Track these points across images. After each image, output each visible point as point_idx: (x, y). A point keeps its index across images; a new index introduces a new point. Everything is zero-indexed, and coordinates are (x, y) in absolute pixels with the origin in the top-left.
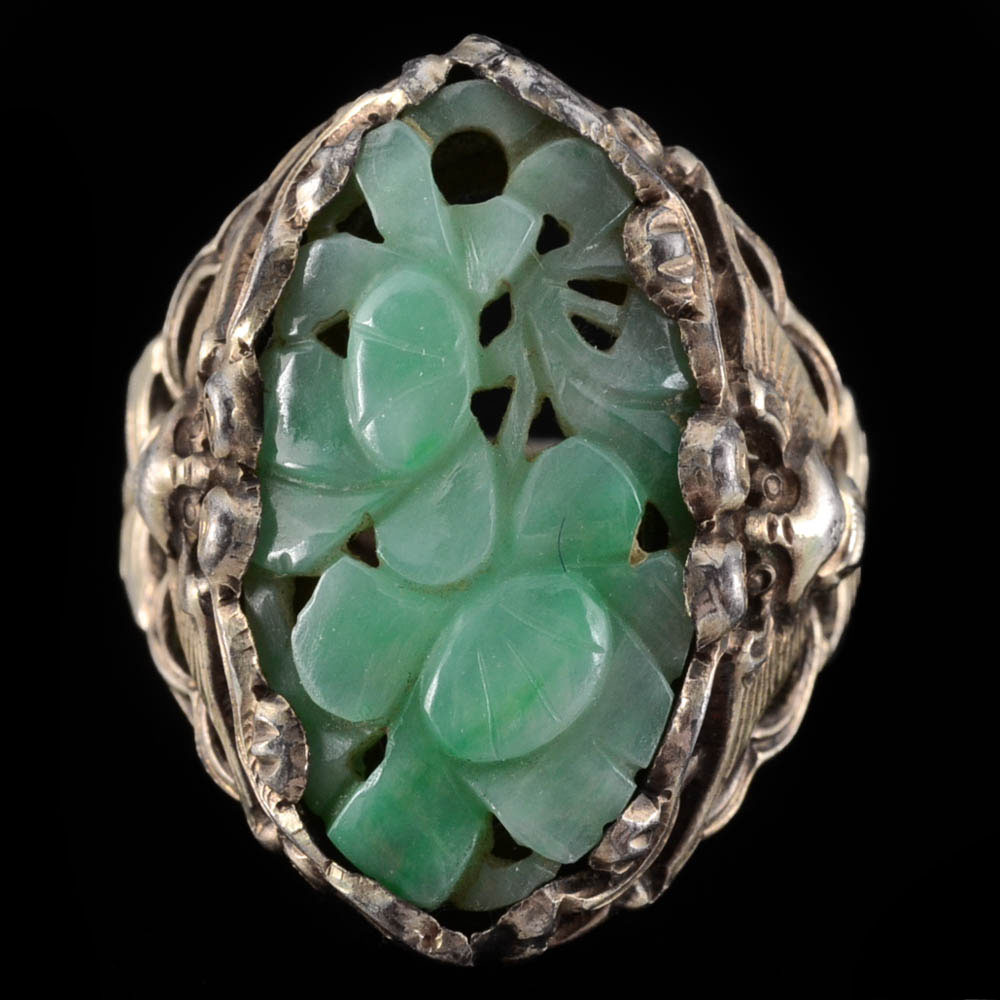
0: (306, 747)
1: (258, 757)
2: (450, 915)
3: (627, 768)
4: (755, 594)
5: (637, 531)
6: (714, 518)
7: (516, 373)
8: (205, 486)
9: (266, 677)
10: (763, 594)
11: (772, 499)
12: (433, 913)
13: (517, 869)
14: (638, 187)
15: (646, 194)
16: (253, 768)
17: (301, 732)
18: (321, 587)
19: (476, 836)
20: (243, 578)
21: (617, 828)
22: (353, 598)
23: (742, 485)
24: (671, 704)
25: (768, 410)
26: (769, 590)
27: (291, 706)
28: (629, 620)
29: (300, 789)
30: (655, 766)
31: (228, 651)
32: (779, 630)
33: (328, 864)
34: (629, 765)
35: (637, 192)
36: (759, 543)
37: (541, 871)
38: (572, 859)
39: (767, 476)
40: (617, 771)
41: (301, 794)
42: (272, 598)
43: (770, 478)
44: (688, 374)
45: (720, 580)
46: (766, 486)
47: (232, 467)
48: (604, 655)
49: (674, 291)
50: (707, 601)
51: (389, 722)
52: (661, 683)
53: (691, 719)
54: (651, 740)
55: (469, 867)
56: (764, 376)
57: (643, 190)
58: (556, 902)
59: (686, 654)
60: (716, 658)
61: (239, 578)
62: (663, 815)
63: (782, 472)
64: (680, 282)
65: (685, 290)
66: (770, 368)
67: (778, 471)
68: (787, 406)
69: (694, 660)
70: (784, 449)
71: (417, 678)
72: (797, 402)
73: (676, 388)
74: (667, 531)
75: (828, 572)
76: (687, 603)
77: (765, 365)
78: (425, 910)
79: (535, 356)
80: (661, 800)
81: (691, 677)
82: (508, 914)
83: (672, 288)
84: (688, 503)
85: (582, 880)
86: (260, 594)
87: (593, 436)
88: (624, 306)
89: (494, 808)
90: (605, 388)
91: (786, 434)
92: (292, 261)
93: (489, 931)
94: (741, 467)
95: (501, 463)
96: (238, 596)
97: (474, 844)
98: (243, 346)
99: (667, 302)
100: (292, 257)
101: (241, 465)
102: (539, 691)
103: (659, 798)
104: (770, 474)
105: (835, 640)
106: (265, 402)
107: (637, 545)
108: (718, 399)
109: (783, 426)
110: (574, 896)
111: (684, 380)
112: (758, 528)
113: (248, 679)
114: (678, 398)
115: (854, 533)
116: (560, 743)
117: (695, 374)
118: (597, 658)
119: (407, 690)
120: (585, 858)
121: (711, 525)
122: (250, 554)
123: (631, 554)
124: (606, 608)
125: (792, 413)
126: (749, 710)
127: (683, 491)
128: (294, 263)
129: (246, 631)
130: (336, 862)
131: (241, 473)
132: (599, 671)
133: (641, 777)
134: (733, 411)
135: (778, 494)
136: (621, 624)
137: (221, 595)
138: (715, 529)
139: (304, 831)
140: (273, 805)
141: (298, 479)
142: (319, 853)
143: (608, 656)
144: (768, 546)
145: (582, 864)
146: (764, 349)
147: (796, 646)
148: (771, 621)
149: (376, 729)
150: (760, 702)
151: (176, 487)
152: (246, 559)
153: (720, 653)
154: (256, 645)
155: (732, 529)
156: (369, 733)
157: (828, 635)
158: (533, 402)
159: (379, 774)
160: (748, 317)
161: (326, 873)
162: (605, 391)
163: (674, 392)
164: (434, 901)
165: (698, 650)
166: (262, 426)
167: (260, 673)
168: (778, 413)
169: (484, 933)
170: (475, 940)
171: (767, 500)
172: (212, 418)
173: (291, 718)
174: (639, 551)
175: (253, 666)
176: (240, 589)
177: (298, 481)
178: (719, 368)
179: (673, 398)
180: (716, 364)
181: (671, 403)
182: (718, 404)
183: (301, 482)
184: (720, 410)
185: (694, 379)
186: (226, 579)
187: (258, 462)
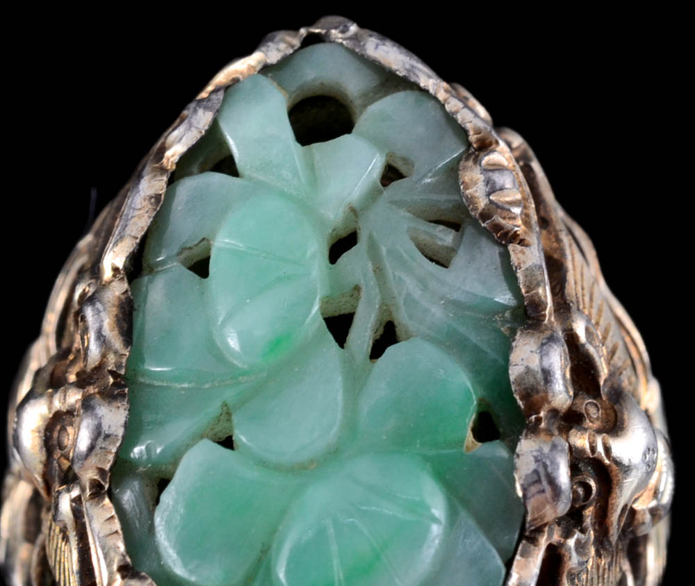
4: (577, 504)
5: (471, 424)
6: (542, 414)
7: (362, 283)
9: (130, 557)
10: (584, 507)
11: (592, 422)
14: (471, 133)
15: (478, 140)
20: (111, 469)
23: (567, 391)
24: (503, 576)
25: (588, 340)
26: (589, 505)
27: (154, 581)
28: (465, 503)
35: (470, 137)
36: (581, 454)
39: (587, 402)
42: (137, 488)
43: (590, 403)
44: (517, 292)
45: (548, 463)
46: (587, 409)
47: (103, 375)
48: (442, 527)
49: (504, 218)
50: (536, 482)
52: (494, 557)
57: (476, 136)
59: (517, 535)
61: (108, 469)
64: (509, 210)
65: (514, 218)
66: (590, 312)
67: (597, 400)
69: (524, 542)
70: (602, 383)
71: (269, 548)
73: (506, 303)
75: (641, 507)
76: (517, 485)
77: (585, 308)
79: (379, 271)
81: (522, 556)
83: (503, 216)
84: (517, 397)
88: (459, 233)
90: (441, 299)
91: (604, 370)
92: (161, 195)
94: (565, 375)
96: (107, 486)
98: (116, 270)
99: (498, 227)
100: (161, 192)
101: (112, 373)
102: (382, 555)
104: (590, 400)
106: (134, 318)
107: (472, 436)
108: (545, 316)
111: (512, 298)
112: (580, 440)
113: (114, 561)
114: (508, 314)
115: (664, 476)
117: (523, 291)
118: (435, 528)
119: (259, 562)
121: (539, 420)
122: (118, 444)
123: (465, 444)
124: (445, 489)
125: (609, 359)
128: (163, 196)
129: (113, 517)
131: (112, 380)
132: (437, 542)
135: (598, 419)
136: (456, 504)
137: (90, 489)
138: (543, 425)
143: (445, 529)
144: (589, 459)
146: (583, 295)
151: (51, 414)
152: (114, 450)
153: (546, 541)
154: (122, 529)
158: (377, 306)
160: (569, 265)
162: (443, 302)
163: (504, 307)
165: (527, 532)
166: (131, 339)
167: (125, 554)
171: (588, 421)
174: (473, 442)
175: (119, 547)
176: (108, 480)
177: (163, 384)
178: (545, 288)
179: (504, 315)
180: (542, 284)
181: (502, 319)
182: (544, 321)
183: (165, 384)
184: (545, 325)
185: (523, 296)
186: (96, 472)
187: (127, 367)
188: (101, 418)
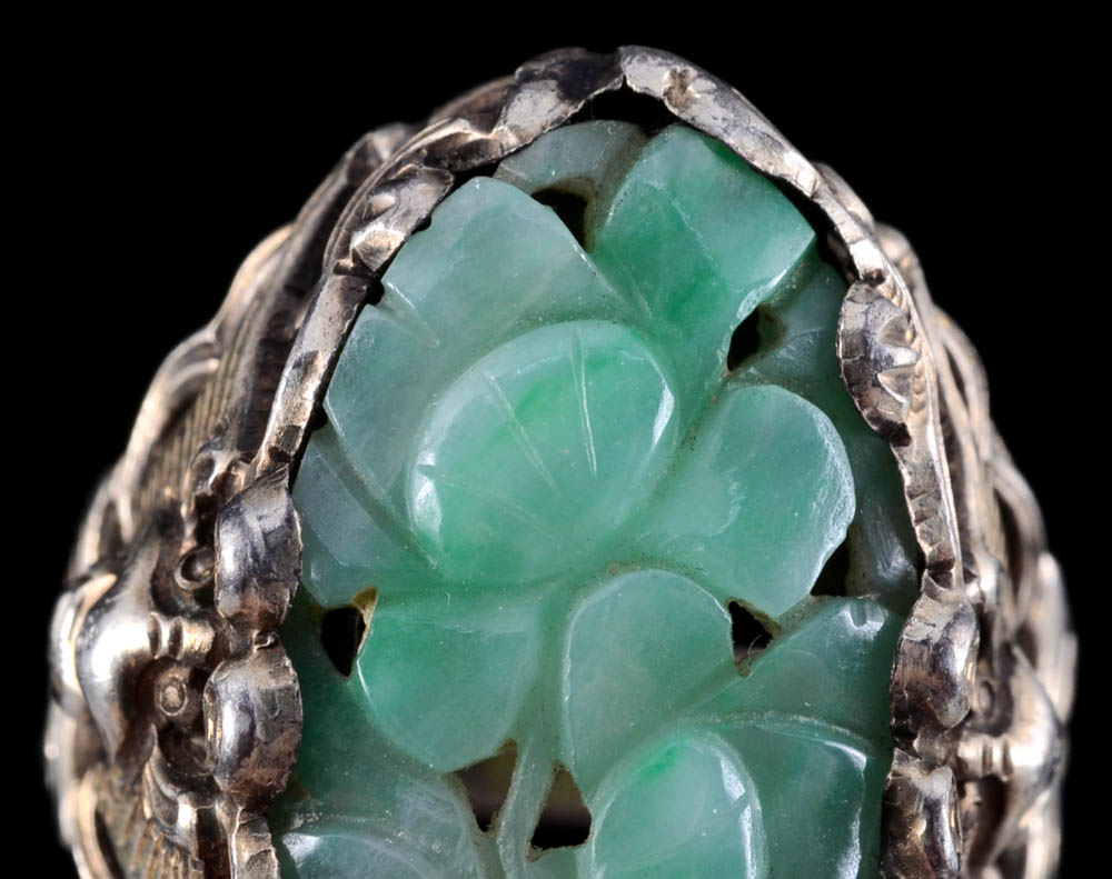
0: (841, 356)
1: (908, 347)
2: (649, 116)
3: (394, 307)
4: (205, 548)
5: (365, 636)
6: (256, 648)
7: (525, 865)
8: (965, 733)
9: (892, 455)
10: (194, 549)
11: (174, 679)
12: (674, 120)
13: (553, 173)
16: (915, 334)
17: (848, 376)
18: (810, 577)
19: (609, 220)
20: (918, 596)
21: (412, 223)
22: (768, 557)
23: (214, 694)
24: (328, 393)
25: (174, 804)
26: (184, 556)
27: (860, 414)
29: (851, 299)
30: (355, 308)
31: (943, 496)
32: (175, 504)
33: (815, 194)
34: (390, 311)
36: (195, 618)
37: (521, 169)
38: (477, 183)
39: (180, 712)
40: (408, 301)
41: (849, 294)
42: (880, 567)
43: (176, 709)
44: (283, 854)
45: (250, 560)
46: (182, 697)
47: (927, 753)
48: (418, 463)
50: (270, 533)
51: (724, 384)
52: (340, 421)
53: (301, 371)
54: (359, 341)
55: (620, 180)
56: (177, 853)
58: (501, 128)
59: (303, 461)
60: (263, 456)
61: (924, 596)
62: (347, 240)
63: (159, 719)
66: (167, 864)
67: (164, 719)
68: (148, 813)
69: (293, 453)
70: (156, 750)
71: (683, 443)
72: (133, 818)
73: (300, 836)
74: (322, 635)
75: (104, 581)
76: (299, 528)
77: (176, 868)
78: (685, 124)
80: (348, 262)
81: (298, 428)
82: (569, 115)
84: (291, 669)
85: (464, 159)
86: (896, 572)
87: (420, 772)
89: (583, 256)
91: (151, 771)
93: (597, 93)
94: (215, 721)
95: (551, 737)
96: (926, 573)
97: (613, 208)
101: (915, 755)
102: (513, 414)
103: (352, 265)
104: (176, 714)
105: (101, 500)
107: (365, 617)
108: (242, 817)
109: (155, 782)
110: (475, 135)
111: (289, 846)
112: (197, 638)
113: (917, 455)
114: (298, 822)
116: (486, 344)
117: (273, 854)
118: (429, 459)
119: (698, 424)
120: (457, 185)
121: (261, 640)
122: (908, 629)
123: (375, 605)
124: (412, 529)
125: (141, 801)
126: (223, 390)
127: (297, 687)
129: (918, 521)
130: (806, 197)
131: (916, 744)
132: (426, 441)
133: (375, 294)
134: (222, 804)
135: (166, 686)
136: (393, 507)
137: (951, 575)
138: (255, 634)
139: (847, 240)
140: (888, 279)
141: (837, 731)
142: (828, 210)
143: (414, 462)
144: (183, 613)
145: (462, 178)
147: (154, 484)
148: (184, 511)
149: (742, 375)
150: (206, 405)
151: (1005, 736)
153: (257, 462)
154: (904, 501)
155: (231, 637)
156: (752, 370)
157: (111, 507)
158: (503, 824)
159: (741, 310)
161: (818, 183)
163: (304, 830)
164: (672, 135)
165: (287, 465)
168: (161, 800)
169: (603, 90)
170: (617, 80)
171: (181, 678)
172: (953, 825)
173: (860, 396)
174: (364, 608)
175: (910, 473)
176: (923, 582)
177: (837, 728)
178: (239, 861)
179: (305, 822)
180: (243, 866)
181: (308, 815)
182: (243, 811)
183: (833, 727)
184: (241, 804)
185: (274, 846)
186: (942, 597)
187: (891, 757)
188: (934, 672)
